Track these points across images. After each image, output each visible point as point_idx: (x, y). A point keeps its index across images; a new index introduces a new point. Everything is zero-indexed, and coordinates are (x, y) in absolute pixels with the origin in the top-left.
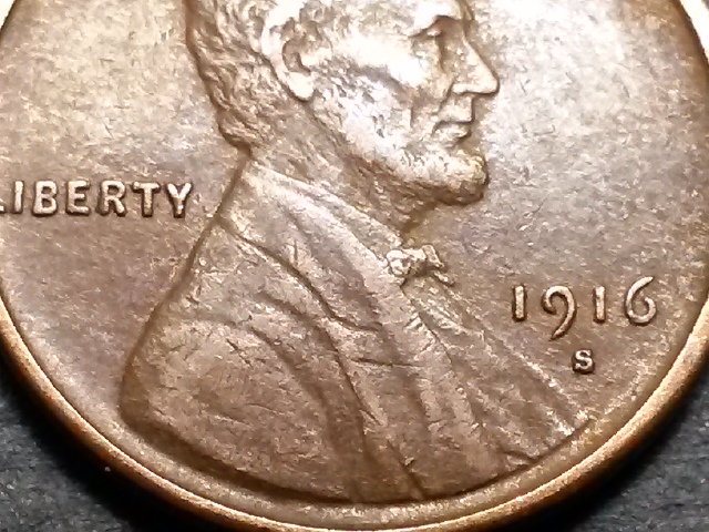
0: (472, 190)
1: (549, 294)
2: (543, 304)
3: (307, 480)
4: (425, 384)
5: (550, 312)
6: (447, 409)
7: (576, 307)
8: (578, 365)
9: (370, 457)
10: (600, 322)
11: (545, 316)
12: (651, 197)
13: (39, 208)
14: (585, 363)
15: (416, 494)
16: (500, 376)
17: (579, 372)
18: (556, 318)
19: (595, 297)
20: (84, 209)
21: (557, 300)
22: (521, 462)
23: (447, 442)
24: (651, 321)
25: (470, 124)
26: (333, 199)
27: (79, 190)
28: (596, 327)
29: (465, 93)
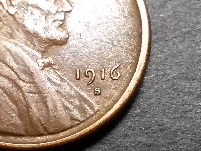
0: (63, 40)
1: (87, 72)
2: (85, 74)
3: (11, 129)
4: (48, 99)
5: (88, 77)
6: (55, 107)
7: (95, 75)
8: (96, 93)
9: (31, 121)
10: (103, 79)
11: (86, 78)
12: (119, 41)
14: (98, 92)
15: (45, 133)
16: (72, 96)
17: (96, 95)
18: (89, 79)
19: (101, 72)
21: (90, 73)
22: (78, 123)
23: (55, 116)
24: (118, 79)
25: (63, 21)
26: (21, 44)
28: (101, 81)
29: (62, 11)
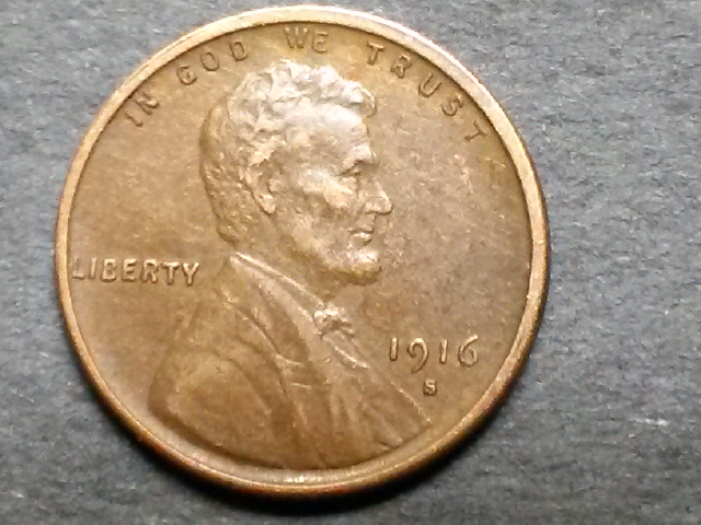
1: (412, 344)
2: (408, 351)
5: (413, 356)
6: (344, 415)
7: (428, 353)
8: (427, 390)
10: (443, 363)
11: (409, 359)
13: (105, 276)
14: (431, 389)
15: (321, 464)
16: (378, 394)
17: (426, 394)
18: (416, 360)
19: (441, 347)
20: (132, 278)
21: (417, 349)
22: (385, 448)
23: (341, 433)
24: (474, 364)
25: (372, 234)
27: (129, 265)
28: (440, 367)
29: (371, 212)
